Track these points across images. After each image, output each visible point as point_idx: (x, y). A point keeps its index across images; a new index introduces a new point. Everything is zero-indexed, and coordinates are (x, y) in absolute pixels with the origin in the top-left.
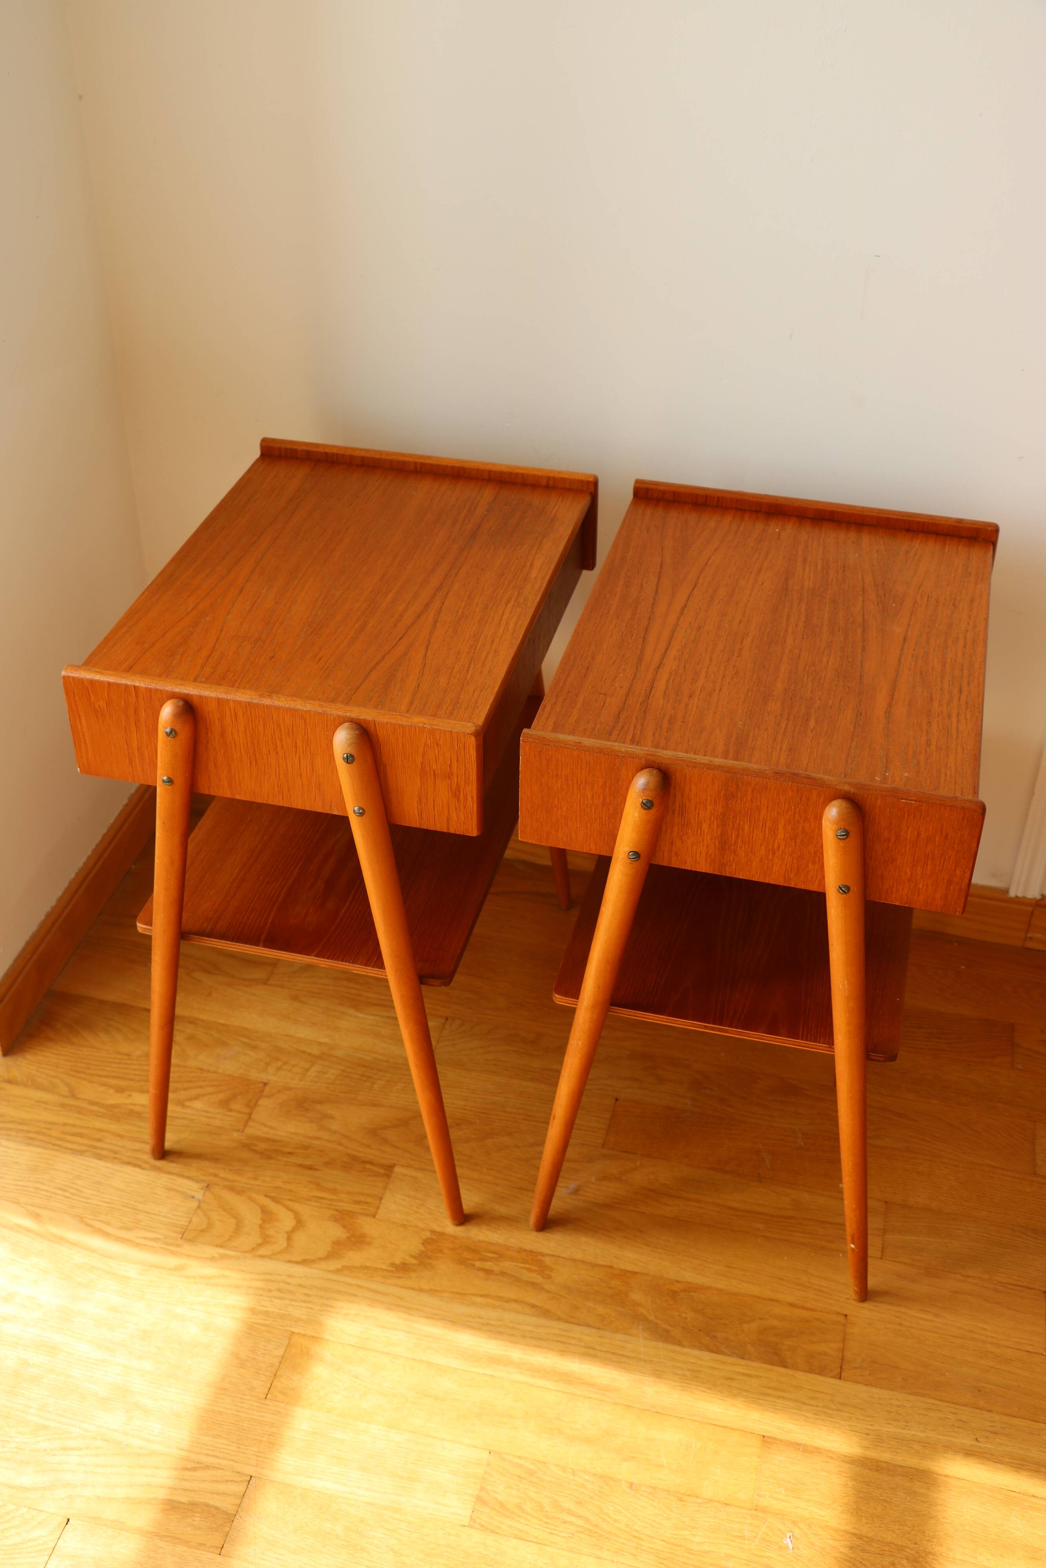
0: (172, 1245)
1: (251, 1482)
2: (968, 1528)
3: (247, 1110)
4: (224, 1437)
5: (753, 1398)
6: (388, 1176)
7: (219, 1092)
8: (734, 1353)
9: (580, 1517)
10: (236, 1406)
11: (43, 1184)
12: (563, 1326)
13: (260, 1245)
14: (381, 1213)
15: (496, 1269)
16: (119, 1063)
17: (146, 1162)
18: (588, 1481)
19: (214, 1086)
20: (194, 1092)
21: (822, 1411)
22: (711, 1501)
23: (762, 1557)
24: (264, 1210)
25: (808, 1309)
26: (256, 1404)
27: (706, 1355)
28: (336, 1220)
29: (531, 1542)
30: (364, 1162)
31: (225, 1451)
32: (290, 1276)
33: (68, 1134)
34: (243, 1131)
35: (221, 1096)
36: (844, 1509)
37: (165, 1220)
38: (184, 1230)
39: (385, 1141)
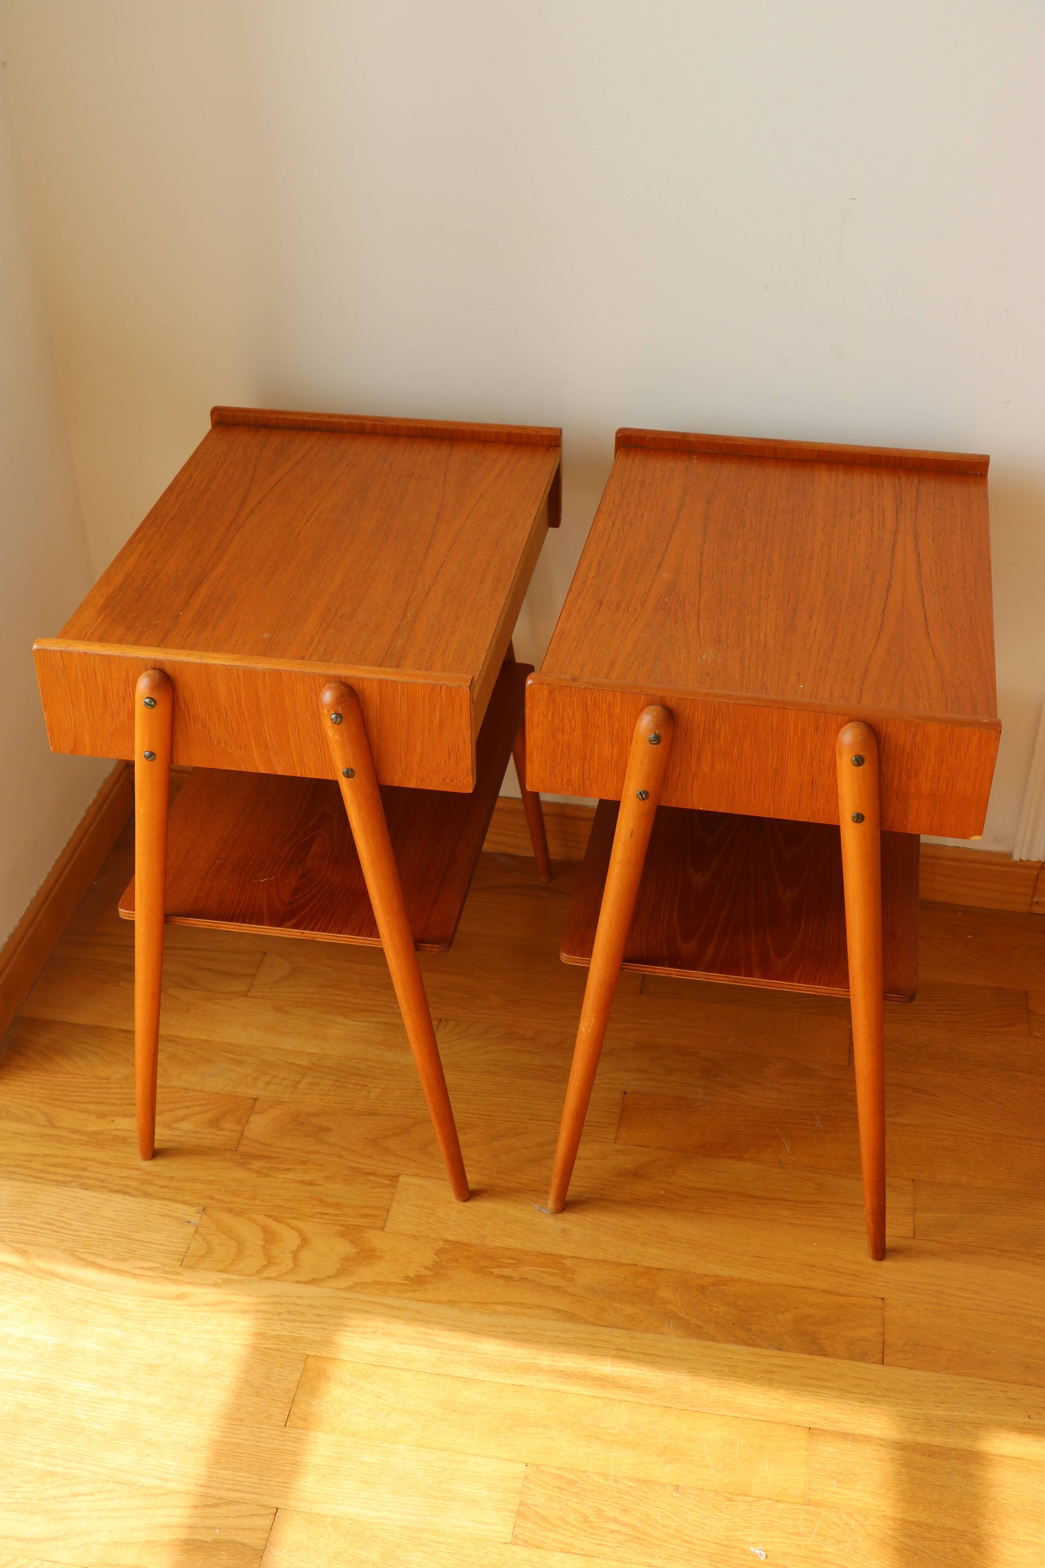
0: (171, 1273)
1: (277, 1515)
2: (1029, 1508)
3: (239, 1128)
4: (245, 1470)
5: (796, 1390)
6: (395, 1187)
7: (207, 1111)
8: (771, 1345)
9: (626, 1525)
10: (255, 1436)
11: (27, 1219)
12: (592, 1329)
13: (265, 1267)
14: (389, 1226)
16: (98, 1088)
17: (136, 1189)
18: (631, 1487)
19: (201, 1105)
20: (182, 1112)
21: (867, 1398)
22: (761, 1498)
23: (819, 1552)
24: (266, 1230)
25: (843, 1295)
26: (276, 1433)
27: (743, 1350)
28: (342, 1235)
29: (578, 1554)
30: (367, 1174)
31: (246, 1484)
32: (299, 1297)
33: (50, 1165)
34: (236, 1150)
35: (209, 1115)
36: (900, 1497)
37: (163, 1247)
38: (182, 1257)
39: (387, 1150)
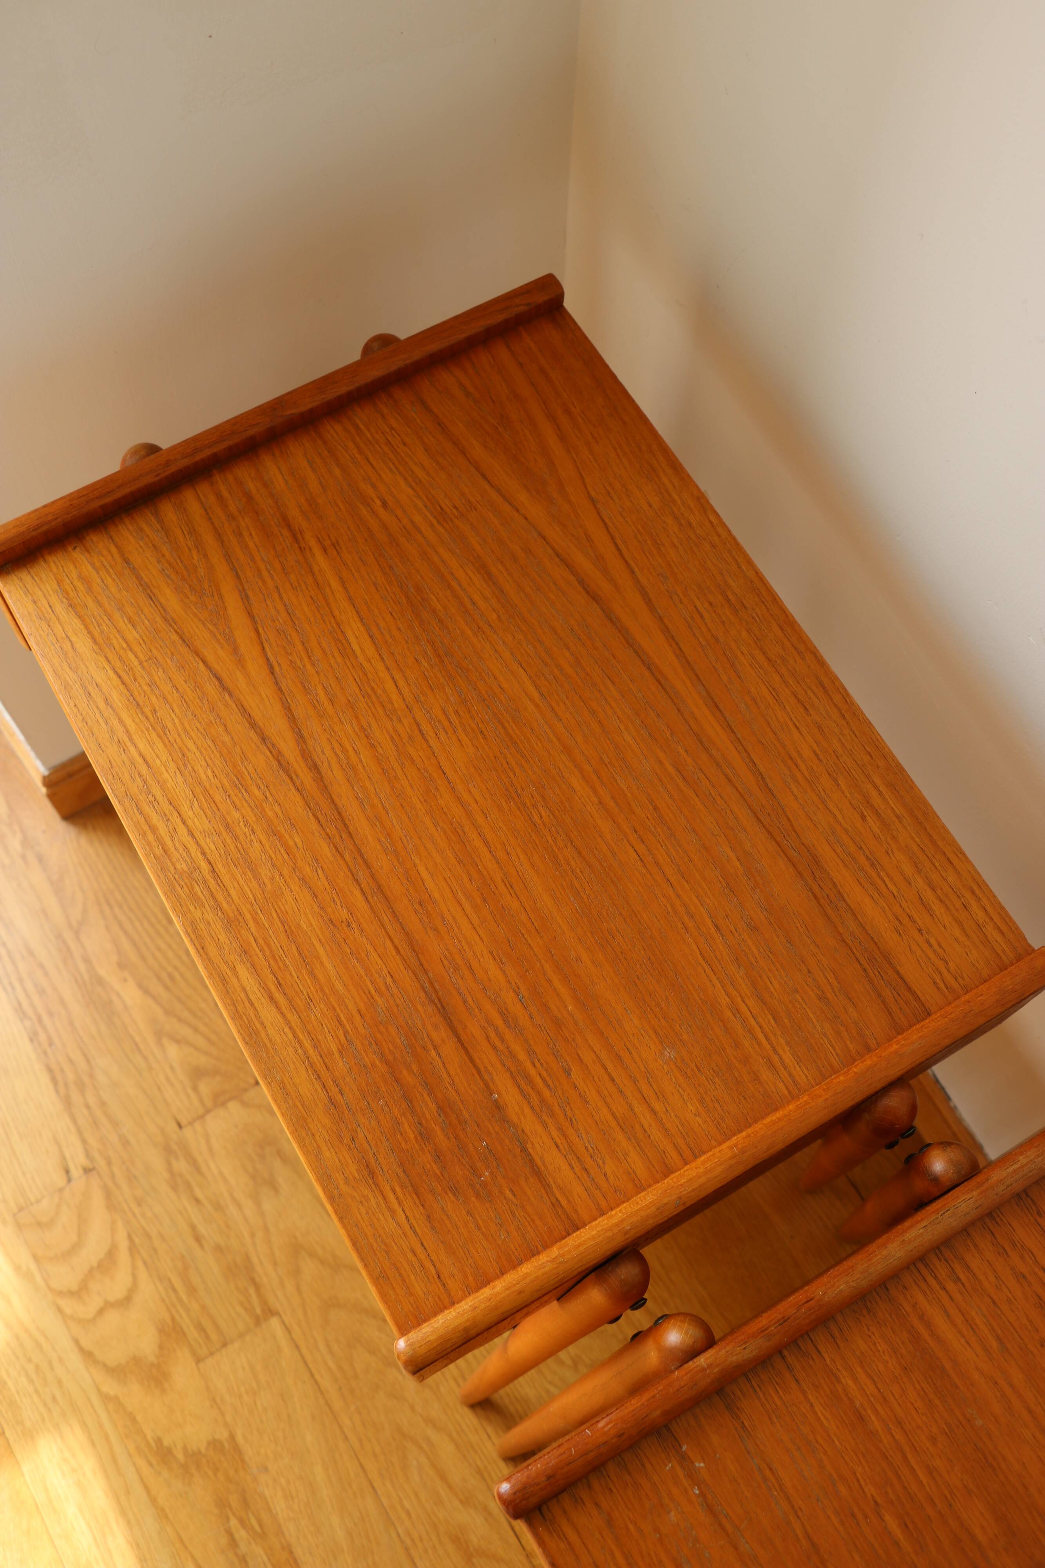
3: (209, 1103)
6: (258, 1324)
13: (71, 1294)
14: (208, 1364)
15: (243, 1548)
19: (209, 1040)
24: (111, 1254)
28: (160, 1329)
30: (253, 1282)
33: (34, 981)
37: (21, 1176)
38: (24, 1206)
